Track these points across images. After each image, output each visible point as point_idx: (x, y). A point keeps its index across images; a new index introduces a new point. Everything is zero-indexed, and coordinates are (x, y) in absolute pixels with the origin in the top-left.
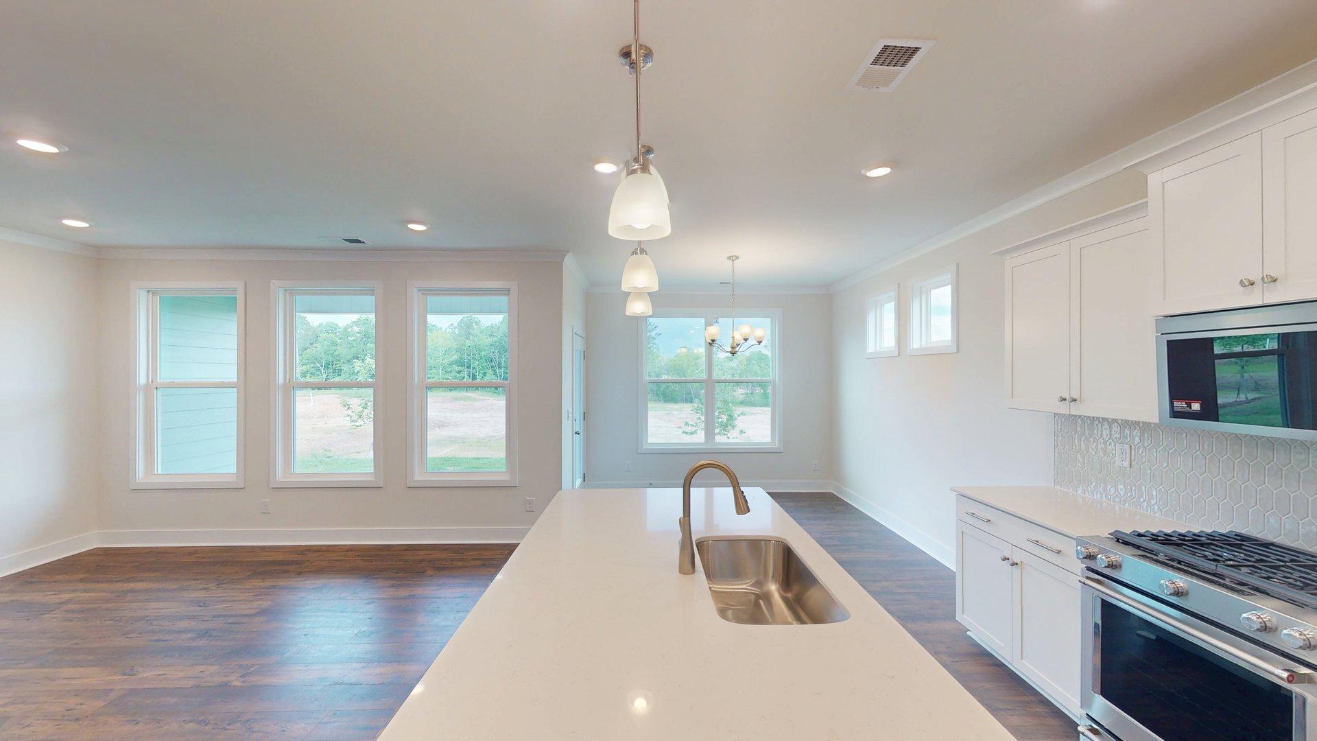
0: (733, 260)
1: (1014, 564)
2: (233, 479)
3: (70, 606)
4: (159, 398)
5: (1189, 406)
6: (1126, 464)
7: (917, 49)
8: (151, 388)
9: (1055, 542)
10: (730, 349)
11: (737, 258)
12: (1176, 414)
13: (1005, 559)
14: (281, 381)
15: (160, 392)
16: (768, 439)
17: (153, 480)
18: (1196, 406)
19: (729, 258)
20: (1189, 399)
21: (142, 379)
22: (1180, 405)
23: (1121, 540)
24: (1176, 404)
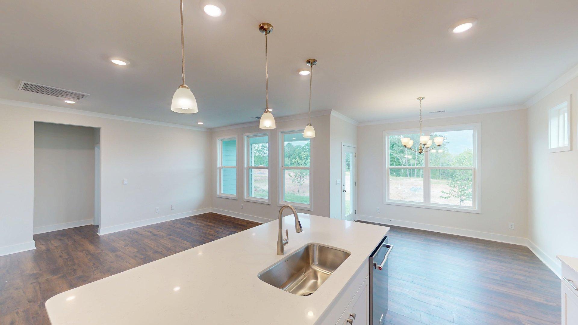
0: (421, 100)
2: (235, 197)
3: (196, 226)
4: (222, 170)
8: (221, 168)
11: (423, 98)
14: (246, 166)
15: (223, 169)
17: (221, 195)
19: (418, 99)
21: (219, 165)
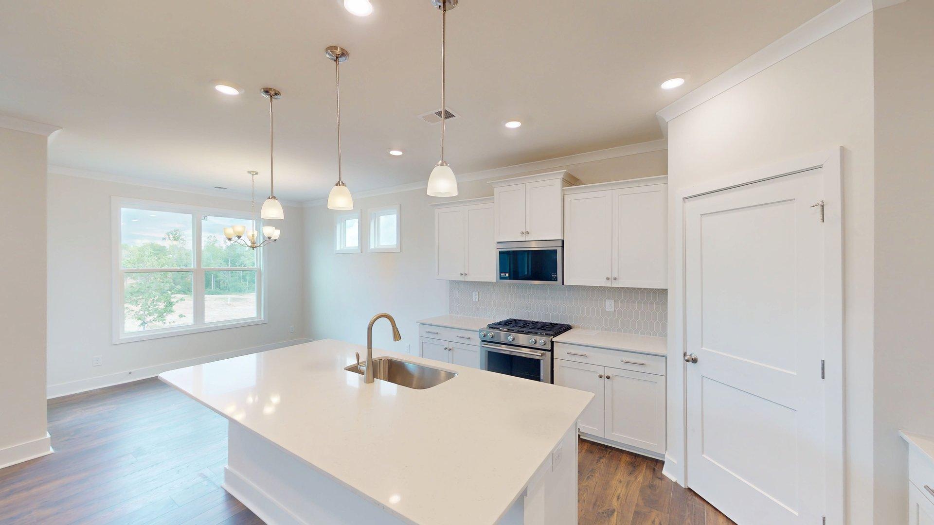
0: (253, 175)
1: (450, 350)
5: (505, 275)
6: (477, 300)
7: (453, 116)
9: (468, 334)
10: (250, 244)
11: (257, 173)
12: (501, 278)
13: (446, 349)
16: (254, 315)
18: (507, 275)
19: (249, 172)
20: (505, 272)
22: (503, 275)
23: (491, 327)
24: (502, 274)
